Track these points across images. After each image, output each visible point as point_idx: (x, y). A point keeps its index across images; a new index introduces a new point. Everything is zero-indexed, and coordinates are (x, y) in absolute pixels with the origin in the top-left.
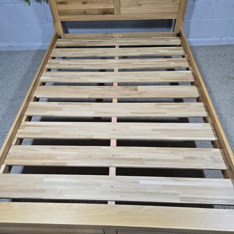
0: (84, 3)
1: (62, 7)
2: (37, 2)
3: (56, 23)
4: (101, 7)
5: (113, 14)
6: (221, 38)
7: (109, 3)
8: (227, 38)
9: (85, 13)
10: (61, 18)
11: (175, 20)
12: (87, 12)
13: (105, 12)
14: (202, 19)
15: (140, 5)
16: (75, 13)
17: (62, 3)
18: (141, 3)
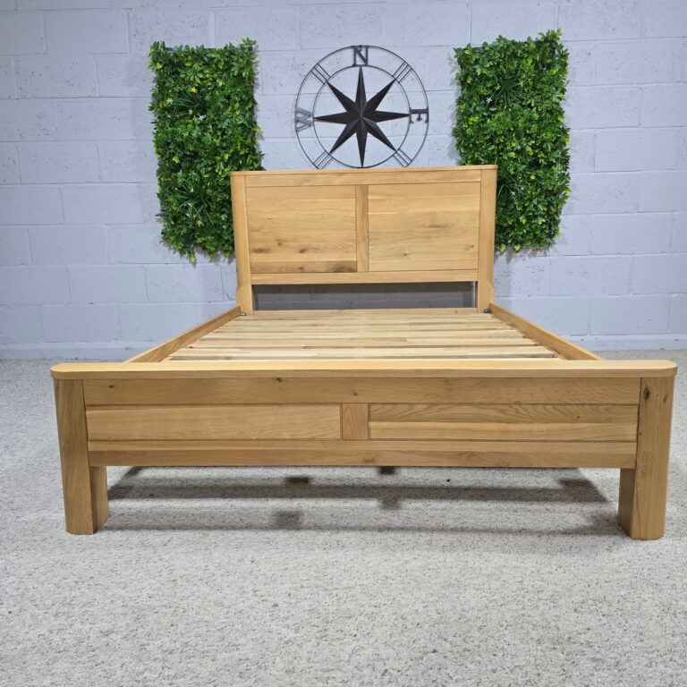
0: (302, 251)
1: (260, 259)
2: (210, 261)
3: (242, 288)
4: (334, 258)
5: (354, 272)
6: (582, 337)
7: (348, 252)
8: (594, 337)
9: (302, 270)
10: (254, 278)
11: (477, 282)
12: (306, 268)
13: (340, 268)
14: (531, 298)
15: (406, 255)
16: (283, 270)
17: (260, 251)
18: (407, 252)
